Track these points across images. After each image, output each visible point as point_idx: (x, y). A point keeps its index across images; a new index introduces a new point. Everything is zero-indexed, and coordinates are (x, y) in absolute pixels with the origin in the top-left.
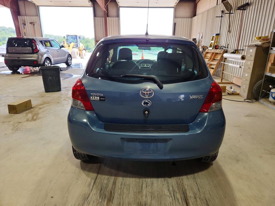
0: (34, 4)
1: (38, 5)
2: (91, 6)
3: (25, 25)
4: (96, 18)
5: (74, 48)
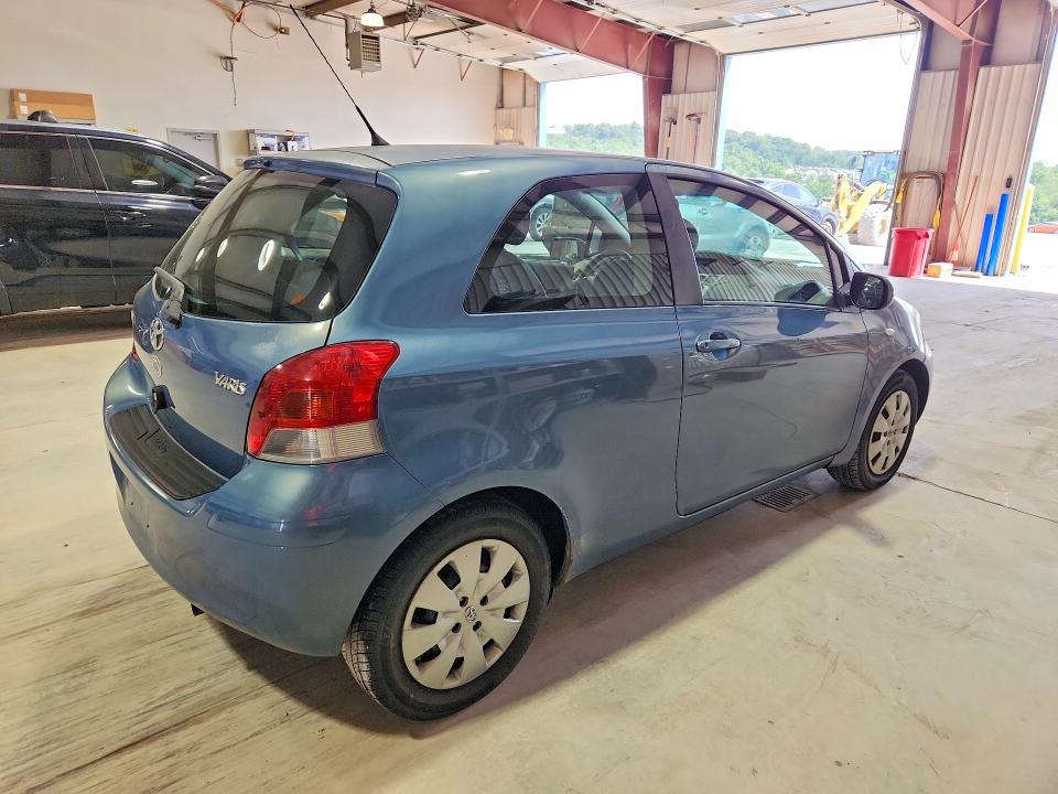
0: (711, 50)
1: (724, 52)
2: (913, 27)
3: (675, 123)
4: (928, 76)
5: (875, 202)
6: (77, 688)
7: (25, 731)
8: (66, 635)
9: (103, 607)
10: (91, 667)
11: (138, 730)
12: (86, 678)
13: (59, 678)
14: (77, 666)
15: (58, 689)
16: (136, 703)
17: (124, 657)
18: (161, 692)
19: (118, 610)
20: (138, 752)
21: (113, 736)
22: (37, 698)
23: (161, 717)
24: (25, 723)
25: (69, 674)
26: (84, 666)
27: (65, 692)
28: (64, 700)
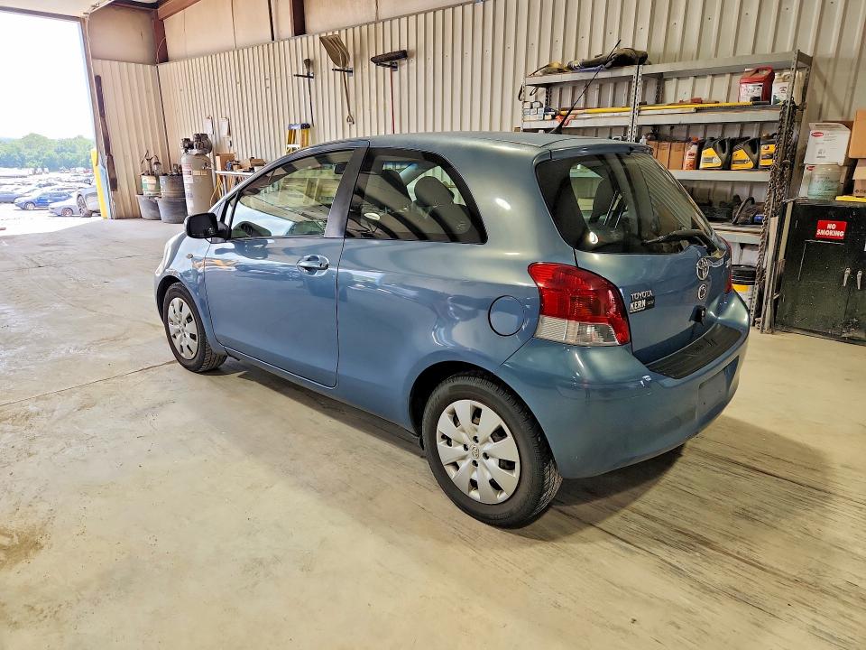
6: (760, 508)
7: (804, 512)
8: (733, 539)
9: (690, 536)
10: (741, 511)
11: (754, 474)
12: (750, 509)
13: (763, 520)
14: (747, 518)
15: (769, 516)
16: (743, 482)
17: (721, 502)
18: (726, 477)
19: (686, 527)
20: (764, 469)
21: (767, 480)
22: (783, 520)
23: (741, 471)
24: (800, 515)
25: (756, 517)
26: (745, 514)
27: (767, 511)
28: (772, 509)
